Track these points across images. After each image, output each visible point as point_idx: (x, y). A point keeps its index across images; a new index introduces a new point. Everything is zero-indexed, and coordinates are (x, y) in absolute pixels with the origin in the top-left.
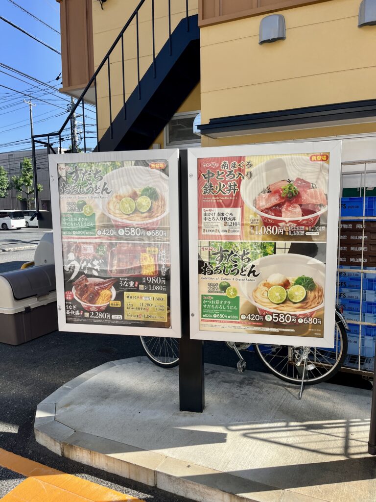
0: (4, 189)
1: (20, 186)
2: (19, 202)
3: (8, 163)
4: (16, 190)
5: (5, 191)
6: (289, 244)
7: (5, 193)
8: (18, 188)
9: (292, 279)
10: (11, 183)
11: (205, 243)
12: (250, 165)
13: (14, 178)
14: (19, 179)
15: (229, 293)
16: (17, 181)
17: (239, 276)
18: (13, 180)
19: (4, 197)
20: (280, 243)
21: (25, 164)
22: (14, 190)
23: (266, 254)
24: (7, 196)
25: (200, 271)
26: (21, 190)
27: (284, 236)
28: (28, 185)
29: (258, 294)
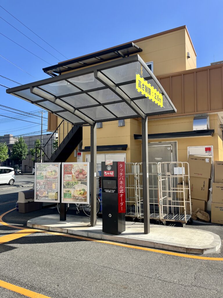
0: (25, 155)
1: (34, 153)
2: (33, 161)
3: (29, 143)
4: (32, 155)
5: (26, 156)
6: (80, 182)
7: (26, 157)
8: (33, 154)
9: (81, 189)
10: (29, 152)
11: (65, 182)
12: (73, 166)
13: (31, 149)
14: (33, 150)
15: (70, 193)
16: (32, 151)
17: (71, 189)
18: (30, 150)
19: (25, 159)
20: (79, 182)
21: (37, 142)
22: (31, 155)
23: (76, 184)
24: (27, 158)
25: (64, 188)
26: (34, 155)
27: (80, 181)
28: (38, 153)
29: (75, 193)
